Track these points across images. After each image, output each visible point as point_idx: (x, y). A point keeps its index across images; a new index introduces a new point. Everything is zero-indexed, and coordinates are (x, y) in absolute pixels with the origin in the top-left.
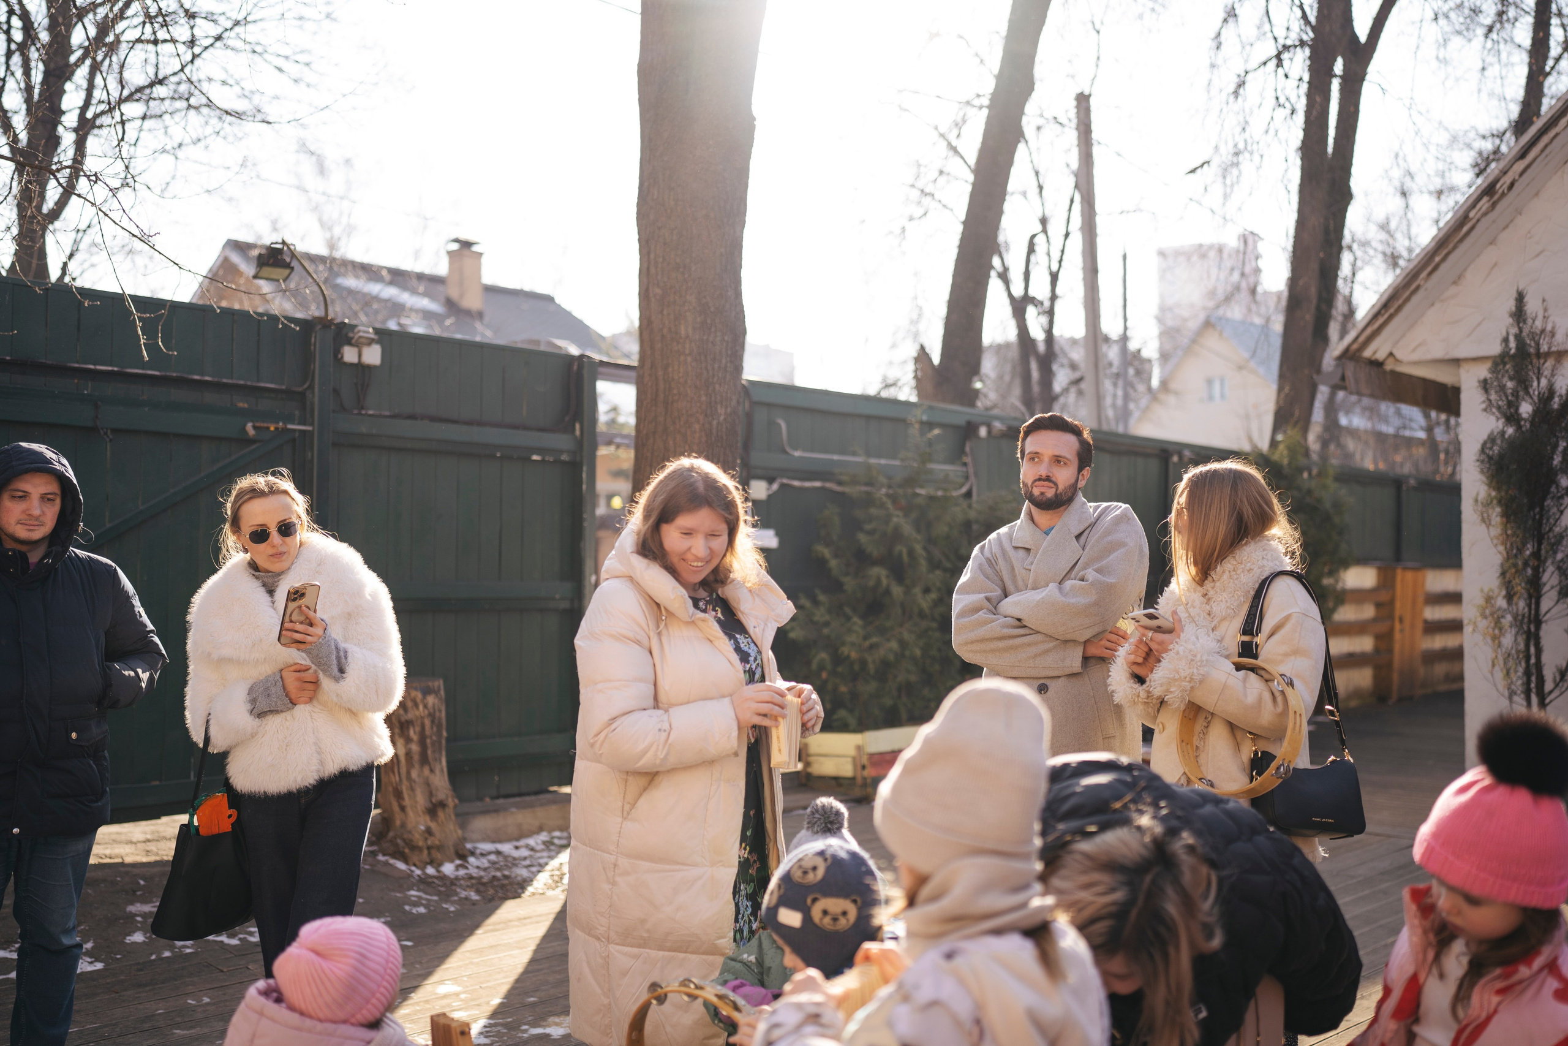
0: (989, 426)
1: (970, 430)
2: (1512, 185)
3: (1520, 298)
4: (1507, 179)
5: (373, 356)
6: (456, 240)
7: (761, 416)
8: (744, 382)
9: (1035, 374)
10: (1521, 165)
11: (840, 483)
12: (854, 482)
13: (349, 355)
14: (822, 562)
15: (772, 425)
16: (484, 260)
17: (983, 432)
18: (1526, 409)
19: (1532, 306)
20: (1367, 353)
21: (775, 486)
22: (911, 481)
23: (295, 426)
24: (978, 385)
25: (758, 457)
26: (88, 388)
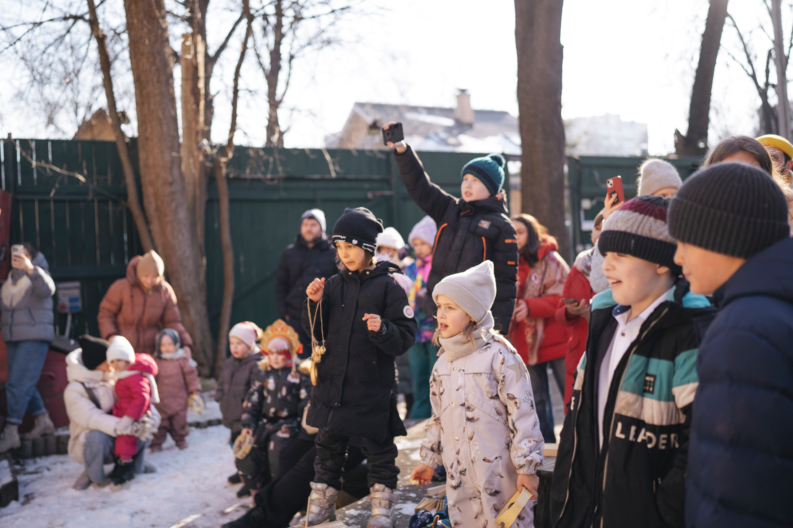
6: (459, 90)
15: (591, 175)
16: (471, 97)
21: (594, 202)
23: (387, 193)
24: (701, 145)
25: (585, 189)
26: (312, 185)
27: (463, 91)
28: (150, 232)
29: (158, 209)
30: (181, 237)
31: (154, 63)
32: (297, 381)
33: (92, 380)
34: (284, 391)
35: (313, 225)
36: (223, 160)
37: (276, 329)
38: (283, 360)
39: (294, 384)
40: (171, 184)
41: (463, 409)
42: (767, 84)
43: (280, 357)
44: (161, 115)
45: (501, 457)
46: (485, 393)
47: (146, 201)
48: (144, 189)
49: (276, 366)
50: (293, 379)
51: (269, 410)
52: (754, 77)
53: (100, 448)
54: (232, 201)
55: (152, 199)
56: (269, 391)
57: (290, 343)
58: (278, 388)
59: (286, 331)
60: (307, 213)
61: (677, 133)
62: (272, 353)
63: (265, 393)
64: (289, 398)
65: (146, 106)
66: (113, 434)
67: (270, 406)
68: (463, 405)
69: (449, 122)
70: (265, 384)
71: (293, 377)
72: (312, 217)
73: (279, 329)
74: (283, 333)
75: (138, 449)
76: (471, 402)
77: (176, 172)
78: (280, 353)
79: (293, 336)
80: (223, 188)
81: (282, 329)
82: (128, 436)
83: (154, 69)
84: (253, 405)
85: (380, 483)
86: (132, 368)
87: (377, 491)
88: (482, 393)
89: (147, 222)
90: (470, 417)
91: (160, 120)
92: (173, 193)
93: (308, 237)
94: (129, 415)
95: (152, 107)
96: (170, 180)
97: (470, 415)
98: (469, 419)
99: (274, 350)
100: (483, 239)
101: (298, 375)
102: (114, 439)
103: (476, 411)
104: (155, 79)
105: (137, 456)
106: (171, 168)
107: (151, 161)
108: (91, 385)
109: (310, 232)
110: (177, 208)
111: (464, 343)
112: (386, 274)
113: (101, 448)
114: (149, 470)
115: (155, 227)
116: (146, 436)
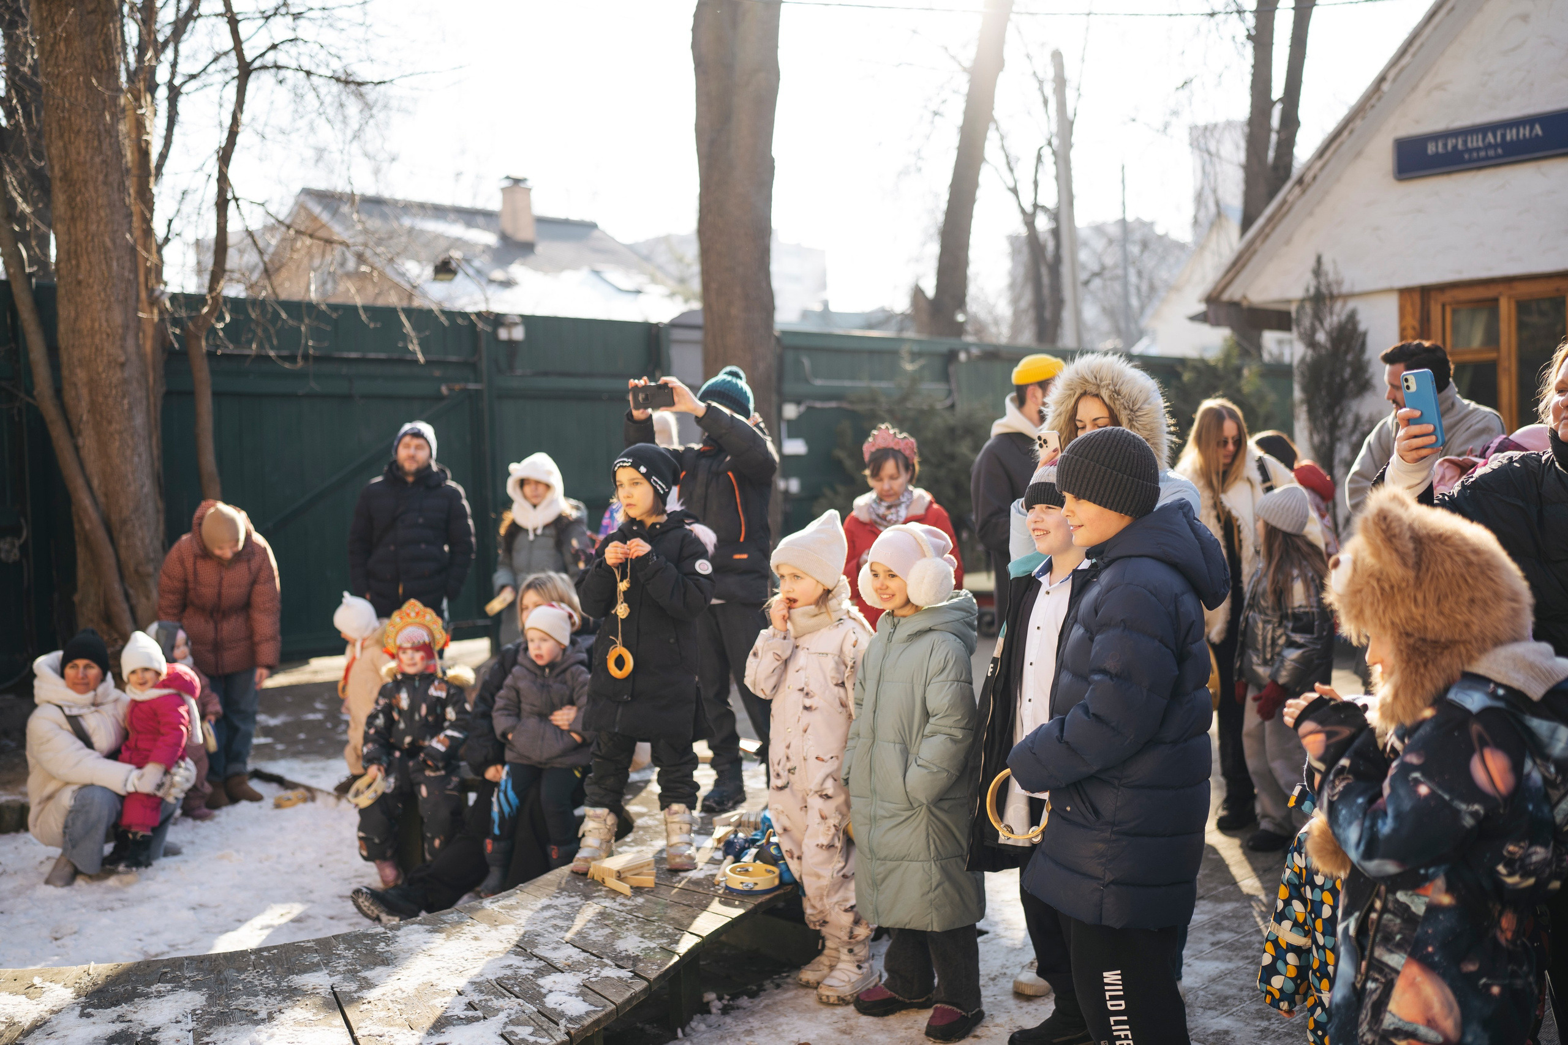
0: (968, 352)
1: (951, 356)
2: (1315, 178)
3: (1319, 260)
4: (1310, 174)
5: (518, 334)
6: (508, 178)
7: (789, 356)
8: (776, 334)
9: (1046, 280)
10: (1319, 164)
11: (852, 402)
12: (861, 401)
13: (503, 334)
14: (839, 463)
15: (798, 363)
16: (533, 194)
17: (963, 356)
18: (1321, 337)
19: (1327, 266)
20: (1226, 297)
21: (802, 408)
22: (904, 399)
23: (472, 386)
24: (960, 318)
25: (789, 387)
26: (345, 370)
27: (517, 181)
28: (77, 449)
29: (94, 408)
30: (136, 459)
31: (99, 150)
32: (443, 694)
33: (76, 705)
34: (424, 710)
35: (418, 447)
36: (220, 325)
37: (408, 615)
38: (422, 658)
39: (438, 699)
40: (122, 365)
41: (801, 695)
42: (1036, 206)
43: (418, 656)
44: (109, 243)
45: (837, 757)
46: (829, 679)
47: (69, 395)
48: (65, 373)
49: (411, 670)
50: (436, 692)
51: (403, 739)
52: (1015, 191)
53: (102, 814)
54: (217, 395)
55: (84, 392)
56: (401, 712)
57: (431, 634)
58: (414, 707)
59: (424, 616)
60: (407, 427)
61: (918, 292)
62: (404, 650)
63: (396, 716)
64: (430, 719)
65: (80, 225)
66: (122, 792)
67: (405, 733)
68: (802, 690)
69: (488, 238)
70: (394, 701)
71: (436, 689)
72: (418, 435)
73: (413, 614)
74: (418, 620)
75: (161, 817)
76: (812, 687)
77: (130, 343)
78: (417, 648)
79: (435, 623)
80: (203, 373)
81: (418, 614)
82: (148, 796)
83: (98, 160)
84: (376, 732)
85: (678, 802)
86: (164, 685)
87: (676, 813)
88: (825, 678)
89: (72, 432)
90: (808, 705)
91: (106, 251)
92: (125, 381)
93: (410, 466)
94: (158, 761)
95: (93, 228)
96: (122, 359)
97: (808, 703)
98: (806, 708)
99: (408, 645)
100: (730, 474)
101: (444, 686)
102: (122, 799)
103: (816, 698)
104: (101, 177)
105: (159, 829)
106: (123, 338)
107: (85, 324)
108: (75, 712)
109: (412, 458)
110: (131, 409)
111: (816, 615)
112: (682, 527)
113: (105, 812)
114: (173, 851)
115: (88, 441)
116: (174, 795)
